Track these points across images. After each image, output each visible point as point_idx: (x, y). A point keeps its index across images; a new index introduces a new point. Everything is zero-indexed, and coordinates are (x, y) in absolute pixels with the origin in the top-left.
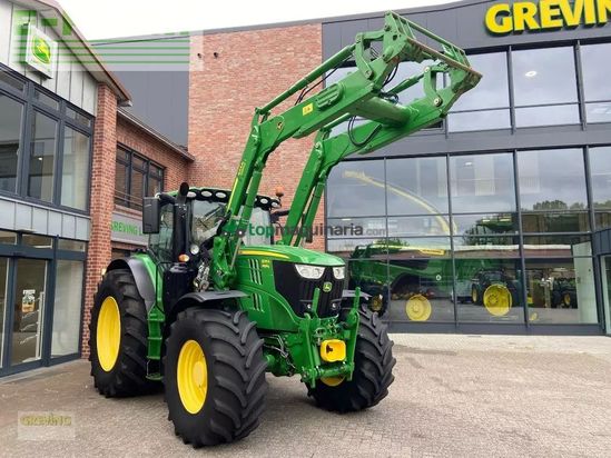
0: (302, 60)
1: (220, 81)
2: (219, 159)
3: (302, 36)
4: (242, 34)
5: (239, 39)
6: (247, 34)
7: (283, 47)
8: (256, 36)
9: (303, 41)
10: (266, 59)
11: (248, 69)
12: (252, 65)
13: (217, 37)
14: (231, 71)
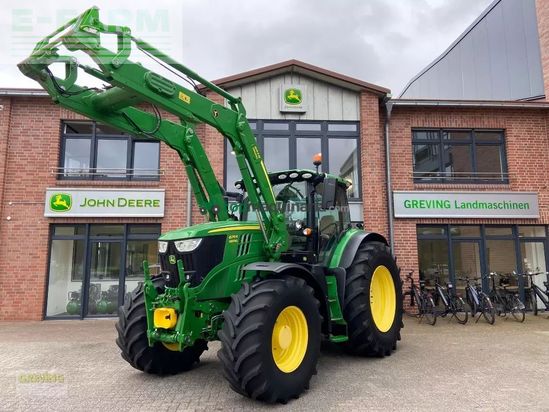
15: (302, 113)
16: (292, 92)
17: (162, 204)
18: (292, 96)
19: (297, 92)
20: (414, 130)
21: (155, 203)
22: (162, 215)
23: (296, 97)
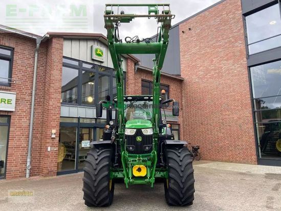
0: (231, 16)
1: (192, 41)
2: (194, 77)
3: (230, 4)
4: (200, 15)
5: (199, 18)
6: (203, 14)
7: (220, 14)
8: (207, 13)
9: (231, 7)
10: (212, 22)
11: (205, 30)
12: (206, 28)
13: (190, 20)
14: (197, 34)
15: (102, 62)
16: (99, 50)
17: (14, 102)
18: (98, 52)
19: (101, 51)
20: (143, 80)
21: (9, 101)
22: (14, 110)
23: (101, 53)
